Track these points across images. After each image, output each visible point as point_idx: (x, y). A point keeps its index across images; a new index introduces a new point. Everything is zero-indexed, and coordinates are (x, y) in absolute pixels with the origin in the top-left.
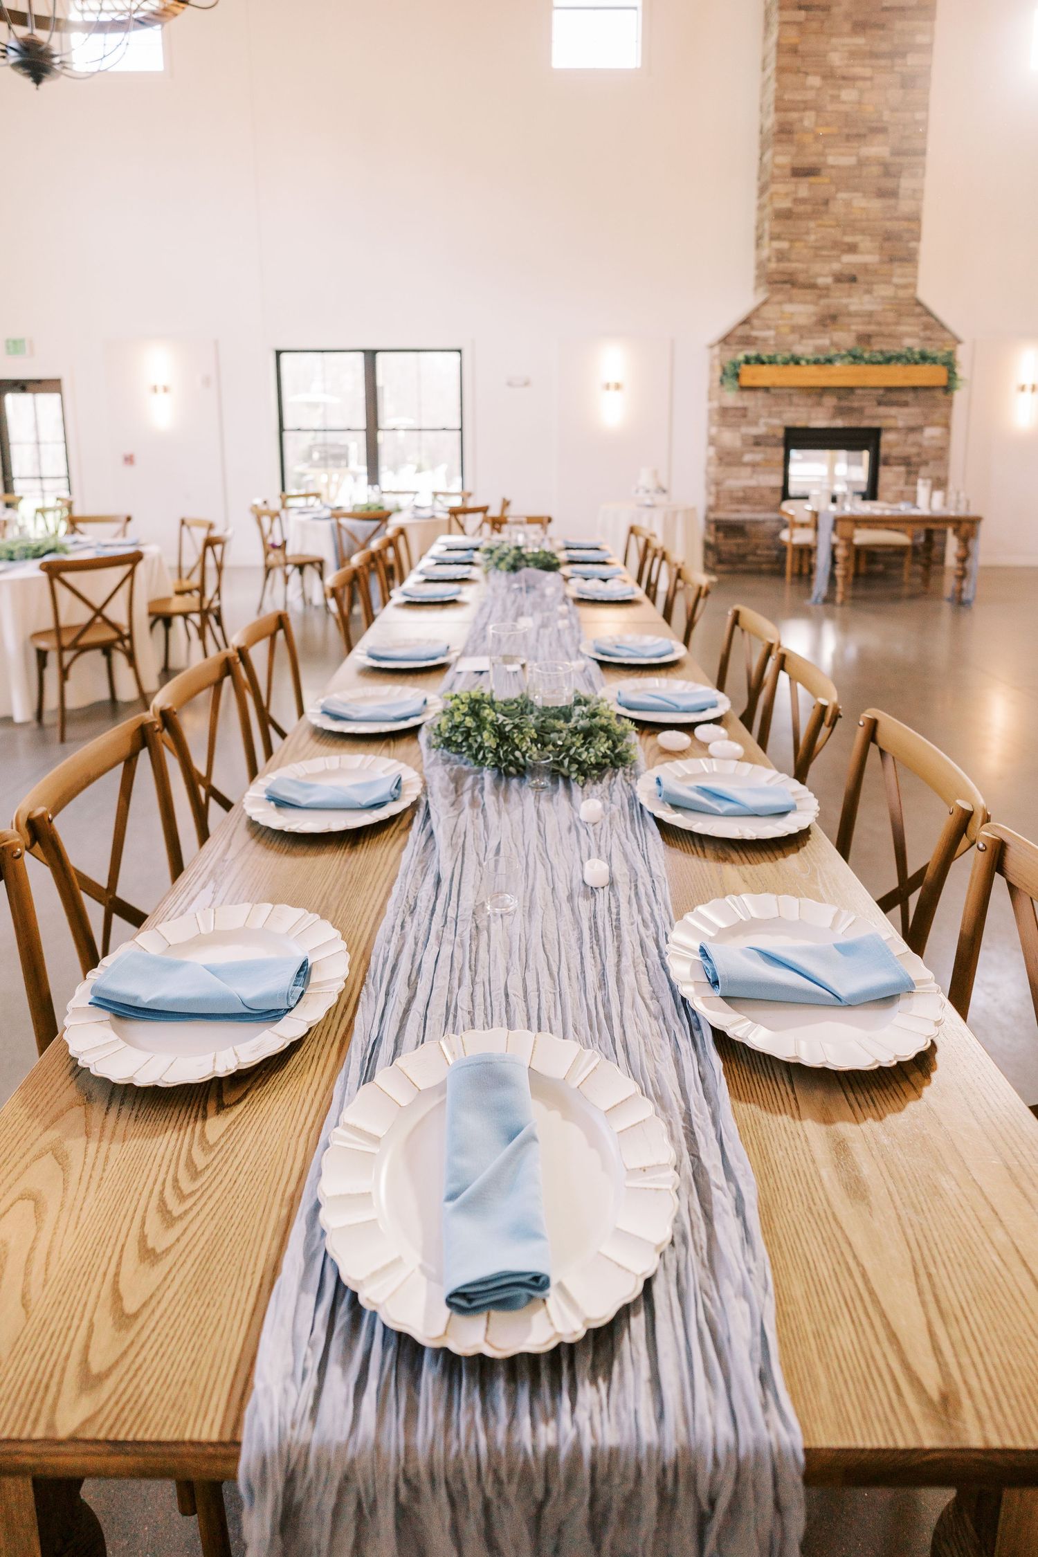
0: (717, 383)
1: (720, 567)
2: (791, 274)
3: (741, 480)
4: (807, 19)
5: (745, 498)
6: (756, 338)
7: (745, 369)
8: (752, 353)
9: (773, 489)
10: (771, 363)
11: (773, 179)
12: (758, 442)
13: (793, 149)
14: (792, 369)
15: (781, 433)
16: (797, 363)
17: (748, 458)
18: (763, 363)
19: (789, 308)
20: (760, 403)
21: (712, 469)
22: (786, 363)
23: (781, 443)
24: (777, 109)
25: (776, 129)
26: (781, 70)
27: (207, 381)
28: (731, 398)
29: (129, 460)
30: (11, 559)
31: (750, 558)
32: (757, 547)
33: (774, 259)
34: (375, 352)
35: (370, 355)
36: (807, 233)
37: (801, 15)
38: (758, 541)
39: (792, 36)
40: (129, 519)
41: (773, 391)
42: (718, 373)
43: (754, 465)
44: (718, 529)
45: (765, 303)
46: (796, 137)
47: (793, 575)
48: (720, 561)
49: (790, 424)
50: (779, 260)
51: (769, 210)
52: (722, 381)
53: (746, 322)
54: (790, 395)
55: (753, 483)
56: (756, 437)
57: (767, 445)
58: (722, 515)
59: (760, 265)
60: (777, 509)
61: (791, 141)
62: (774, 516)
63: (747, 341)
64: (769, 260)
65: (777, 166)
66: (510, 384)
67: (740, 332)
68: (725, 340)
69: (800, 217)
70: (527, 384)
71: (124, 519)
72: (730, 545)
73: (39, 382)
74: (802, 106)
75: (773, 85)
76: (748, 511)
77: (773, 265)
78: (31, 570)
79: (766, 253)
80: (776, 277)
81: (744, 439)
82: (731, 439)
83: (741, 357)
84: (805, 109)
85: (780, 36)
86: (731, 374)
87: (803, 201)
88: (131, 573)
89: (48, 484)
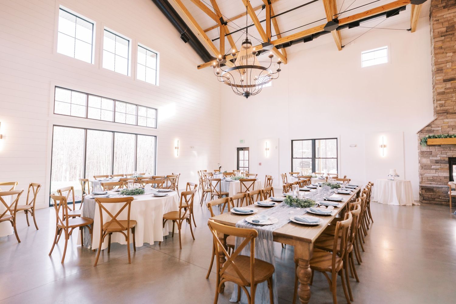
0: (419, 144)
1: (424, 201)
2: (447, 110)
3: (431, 174)
4: (445, 39)
5: (433, 180)
6: (434, 130)
7: (429, 140)
8: (431, 135)
9: (445, 177)
10: (439, 138)
11: (436, 84)
12: (437, 162)
13: (443, 74)
14: (448, 139)
15: (447, 159)
16: (451, 137)
17: (433, 167)
18: (436, 138)
19: (446, 120)
20: (437, 150)
21: (420, 170)
22: (446, 137)
23: (448, 162)
24: (435, 65)
25: (436, 70)
26: (436, 54)
27: (276, 148)
28: (425, 148)
29: (260, 164)
30: (236, 180)
31: (436, 199)
32: (440, 196)
33: (438, 107)
34: (315, 140)
35: (314, 141)
36: (452, 97)
37: (443, 38)
38: (439, 194)
39: (440, 44)
40: (257, 175)
41: (442, 146)
42: (420, 141)
43: (436, 169)
44: (422, 189)
45: (436, 120)
46: (444, 71)
47: (452, 206)
48: (424, 199)
49: (451, 156)
50: (440, 107)
51: (436, 92)
52: (421, 143)
53: (429, 126)
54: (450, 147)
55: (436, 175)
56: (436, 160)
57: (441, 163)
58: (424, 185)
59: (435, 109)
60: (447, 184)
61: (443, 72)
62: (446, 186)
63: (430, 131)
64: (437, 107)
65: (437, 80)
66: (351, 146)
67: (427, 129)
68: (421, 132)
69: (448, 93)
70: (355, 146)
71: (256, 175)
72: (428, 195)
73: (245, 148)
74: (446, 62)
75: (434, 58)
76: (435, 184)
77: (438, 108)
78: (239, 181)
79: (436, 105)
80: (440, 112)
81: (431, 161)
82: (426, 161)
83: (427, 136)
84: (447, 63)
85: (435, 45)
86: (424, 142)
87: (448, 89)
88: (254, 183)
89: (245, 169)
